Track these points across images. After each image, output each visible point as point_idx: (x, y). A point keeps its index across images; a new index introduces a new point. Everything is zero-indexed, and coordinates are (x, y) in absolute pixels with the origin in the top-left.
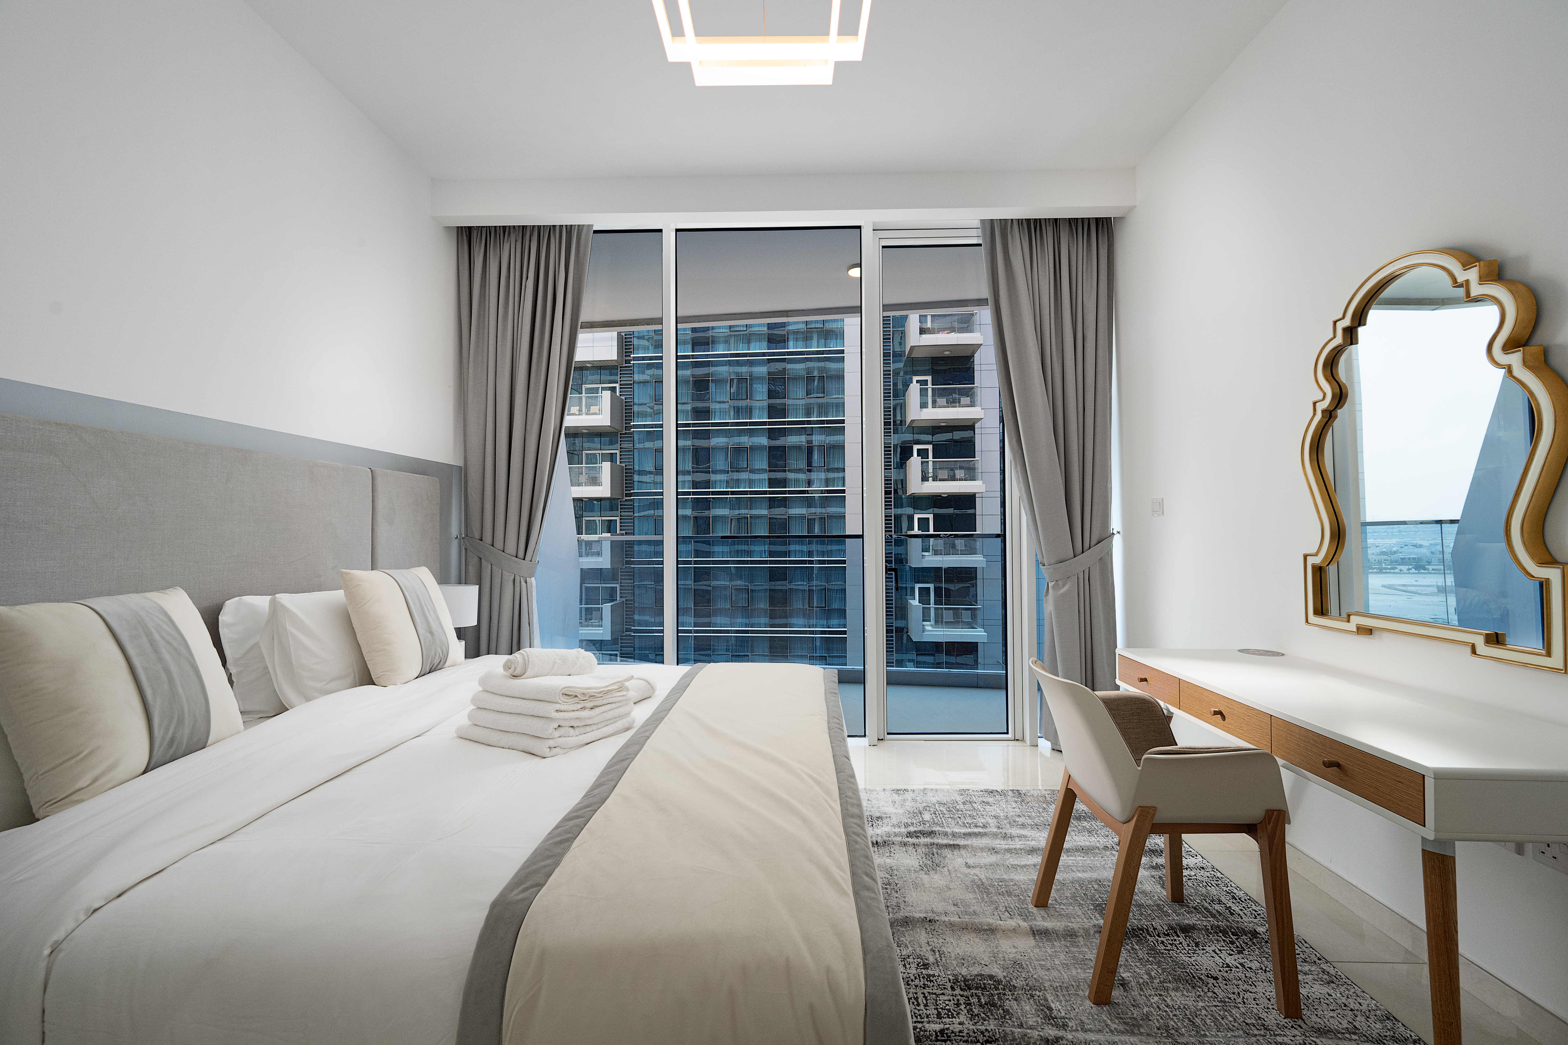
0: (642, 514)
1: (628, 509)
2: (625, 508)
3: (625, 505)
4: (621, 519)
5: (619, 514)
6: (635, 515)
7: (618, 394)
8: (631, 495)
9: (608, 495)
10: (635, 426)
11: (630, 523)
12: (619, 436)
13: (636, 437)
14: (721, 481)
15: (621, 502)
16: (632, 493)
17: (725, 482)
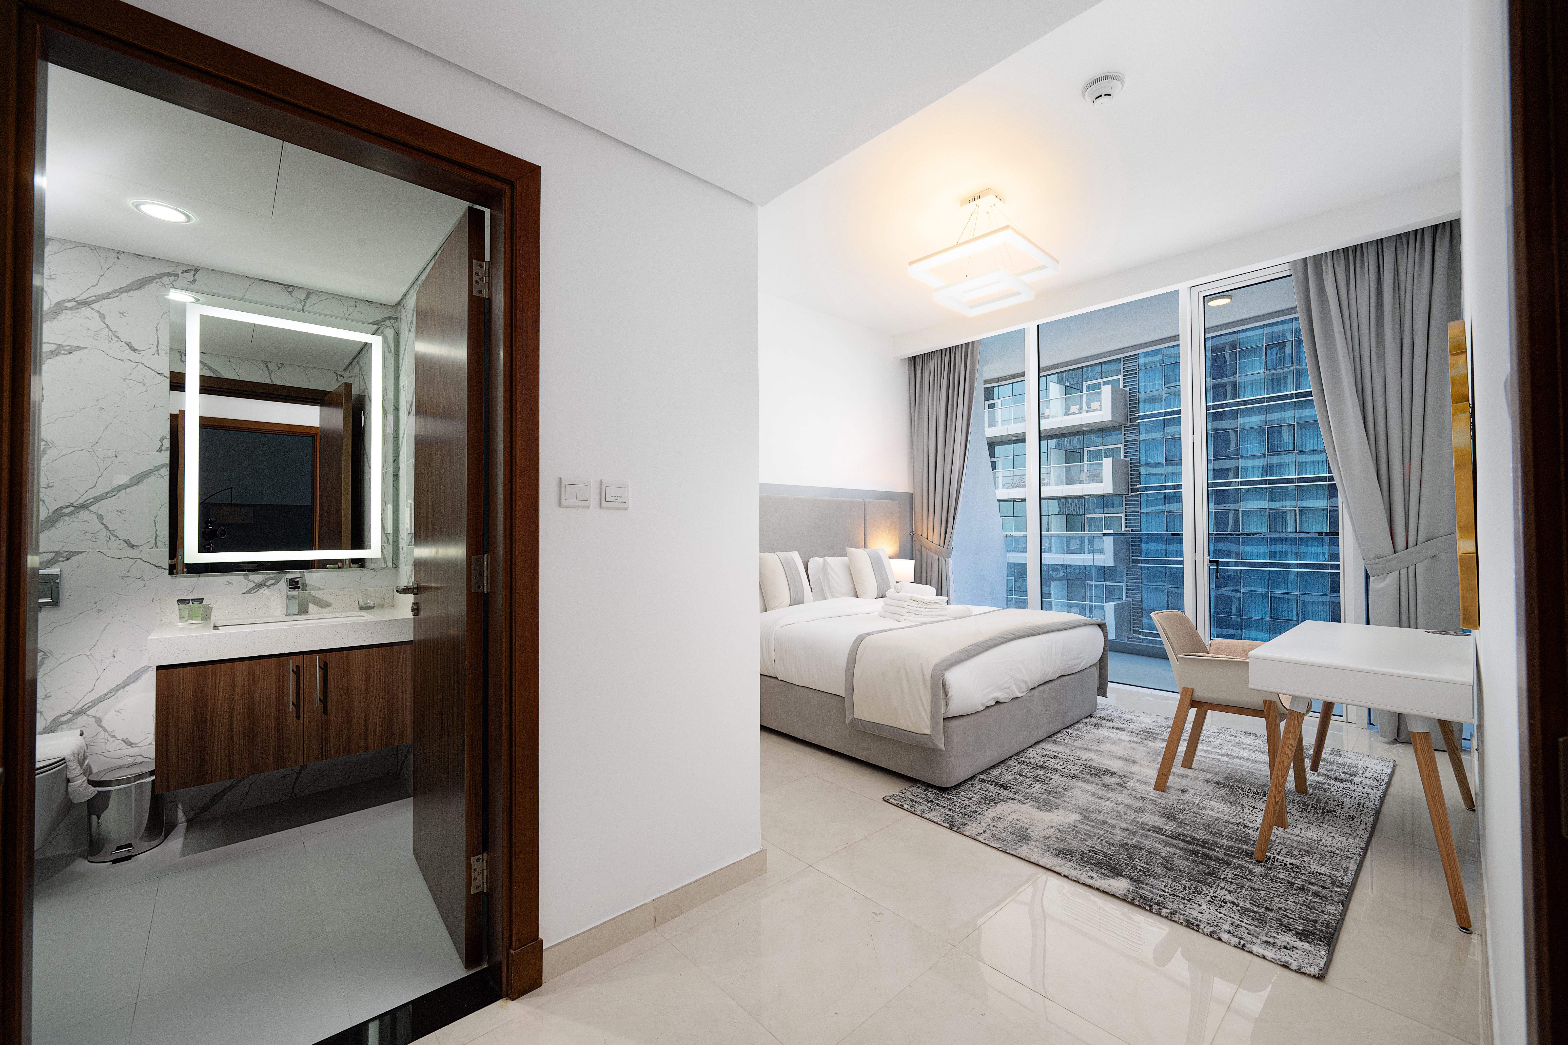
0: (1150, 509)
1: (1134, 504)
2: (1130, 504)
3: (1130, 501)
4: (1126, 516)
5: (1124, 510)
6: (1142, 511)
7: (1121, 387)
8: (1137, 490)
9: (1110, 491)
10: (1140, 418)
11: (1138, 519)
12: (1123, 429)
13: (1142, 428)
14: (1254, 467)
15: (1126, 498)
16: (1138, 488)
17: (1261, 469)
